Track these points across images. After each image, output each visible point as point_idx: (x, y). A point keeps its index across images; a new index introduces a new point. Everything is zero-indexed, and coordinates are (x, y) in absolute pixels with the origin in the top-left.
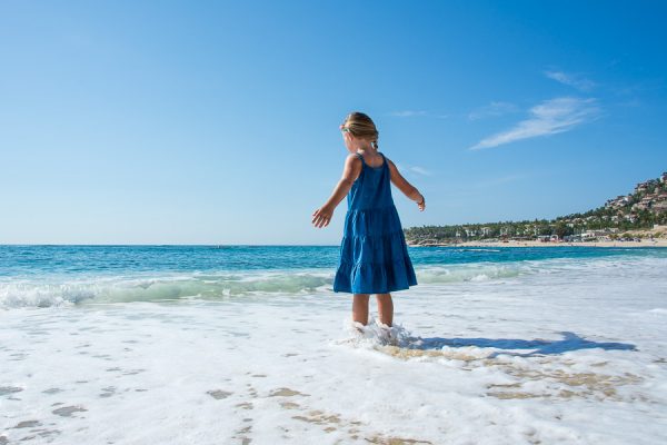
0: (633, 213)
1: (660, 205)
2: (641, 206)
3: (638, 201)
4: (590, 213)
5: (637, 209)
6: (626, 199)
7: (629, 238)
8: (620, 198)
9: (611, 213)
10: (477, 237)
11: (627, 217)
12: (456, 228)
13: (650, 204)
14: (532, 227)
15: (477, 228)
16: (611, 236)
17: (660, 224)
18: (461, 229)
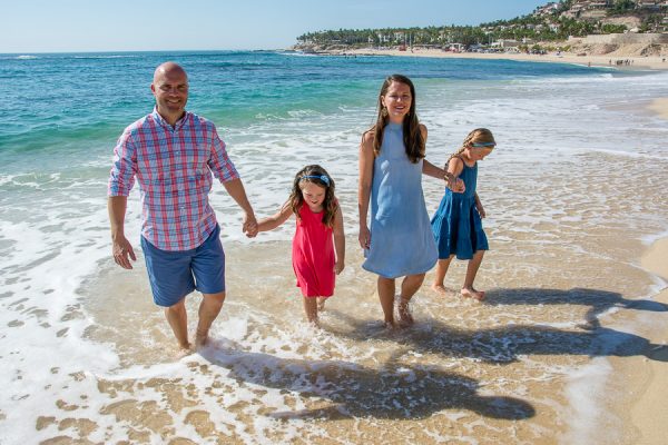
0: (560, 22)
1: (588, 15)
2: (569, 15)
3: (567, 9)
4: (515, 21)
5: (564, 18)
6: (556, 6)
7: (537, 51)
8: (550, 4)
9: (536, 22)
10: (390, 43)
11: (553, 26)
12: (368, 32)
13: (579, 13)
14: (446, 33)
15: (389, 32)
16: (520, 48)
17: (576, 35)
18: (374, 34)
